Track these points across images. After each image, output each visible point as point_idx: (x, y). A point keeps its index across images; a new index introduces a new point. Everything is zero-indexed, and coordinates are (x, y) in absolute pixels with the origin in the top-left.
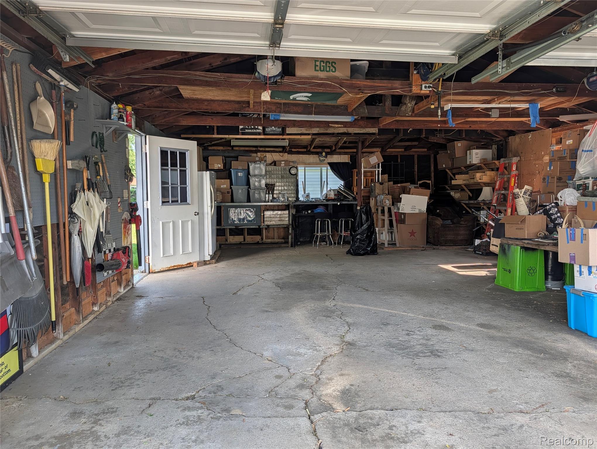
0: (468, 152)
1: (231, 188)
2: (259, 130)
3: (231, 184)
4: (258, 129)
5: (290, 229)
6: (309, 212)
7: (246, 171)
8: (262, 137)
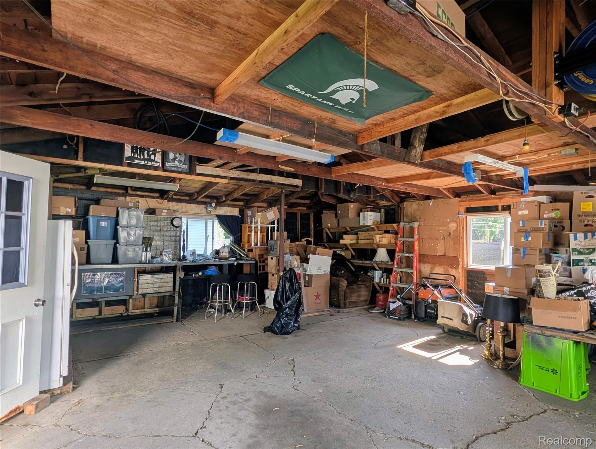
0: (361, 214)
1: (86, 243)
2: (156, 164)
3: (88, 236)
4: (154, 161)
5: (177, 298)
6: (200, 274)
7: (113, 221)
8: (161, 173)
